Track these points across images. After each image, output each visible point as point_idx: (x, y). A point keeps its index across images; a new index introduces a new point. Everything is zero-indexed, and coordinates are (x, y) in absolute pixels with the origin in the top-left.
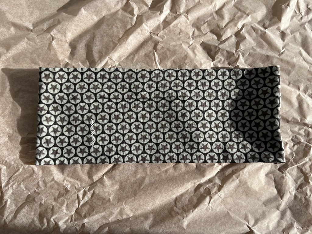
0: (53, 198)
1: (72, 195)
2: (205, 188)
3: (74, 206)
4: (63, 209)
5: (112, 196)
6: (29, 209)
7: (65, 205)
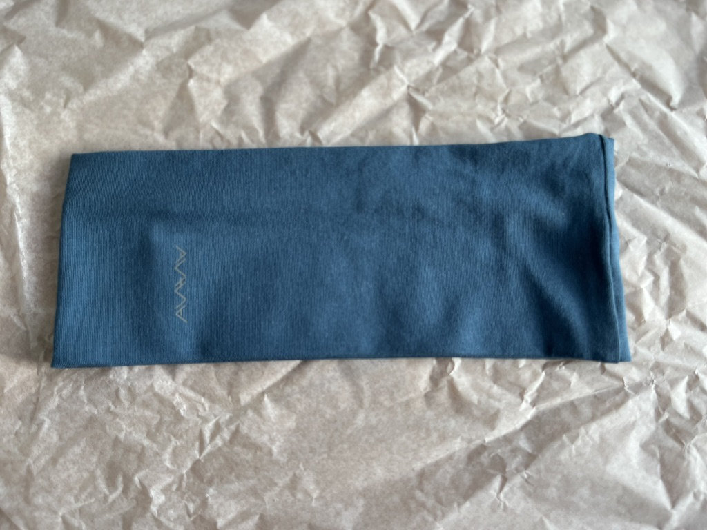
0: (144, 429)
1: (188, 430)
2: (494, 457)
3: (189, 456)
4: (163, 457)
5: (278, 443)
6: (88, 449)
7: (170, 450)
